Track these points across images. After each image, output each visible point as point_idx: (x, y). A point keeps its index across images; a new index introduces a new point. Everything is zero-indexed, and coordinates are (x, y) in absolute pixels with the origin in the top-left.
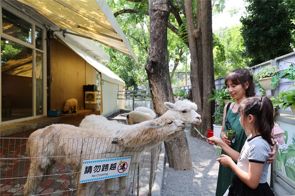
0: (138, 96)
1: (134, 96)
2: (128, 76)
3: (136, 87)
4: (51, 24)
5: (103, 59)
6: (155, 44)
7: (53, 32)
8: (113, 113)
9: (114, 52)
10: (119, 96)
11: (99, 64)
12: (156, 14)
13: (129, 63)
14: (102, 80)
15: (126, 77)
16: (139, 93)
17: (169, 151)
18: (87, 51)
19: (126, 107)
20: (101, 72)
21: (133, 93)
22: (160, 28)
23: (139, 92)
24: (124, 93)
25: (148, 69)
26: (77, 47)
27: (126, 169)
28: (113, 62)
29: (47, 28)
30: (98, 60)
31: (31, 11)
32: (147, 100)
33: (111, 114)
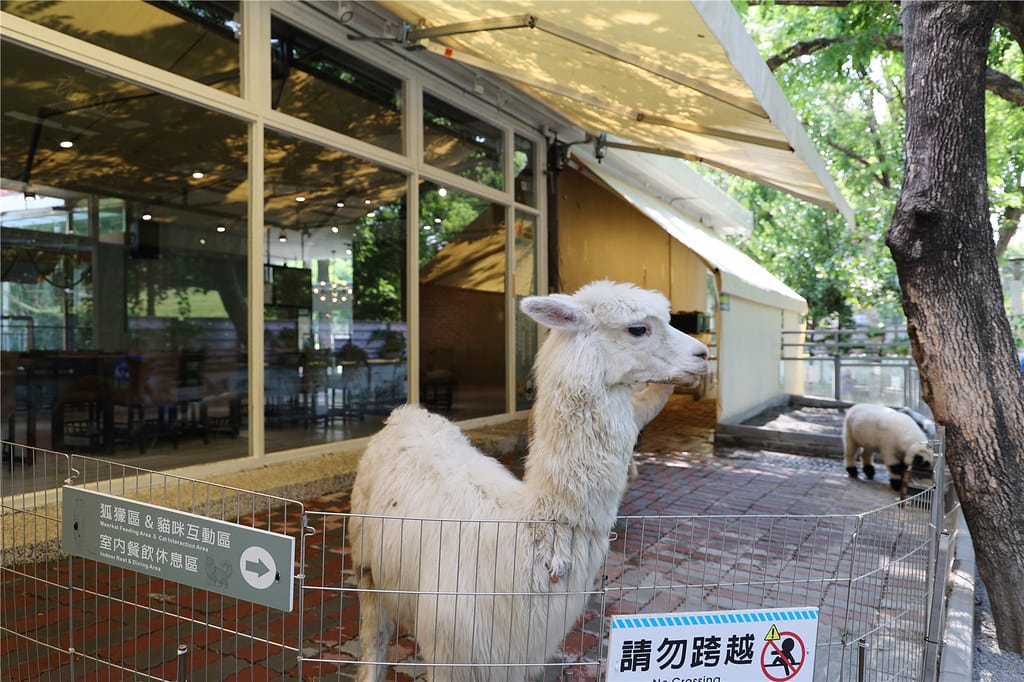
0: (855, 347)
1: (840, 348)
2: (818, 280)
3: (848, 317)
4: (560, 123)
5: (730, 225)
6: (929, 142)
7: (565, 146)
8: (764, 408)
9: (765, 200)
10: (785, 348)
11: (715, 240)
12: (936, 19)
13: (820, 233)
14: (722, 295)
15: (808, 283)
16: (856, 339)
17: (998, 578)
18: (672, 202)
19: (810, 387)
20: (720, 267)
21: (836, 337)
22: (953, 75)
23: (856, 333)
24: (802, 339)
25: (898, 243)
26: (640, 189)
27: (800, 664)
28: (764, 234)
29: (548, 139)
30: (712, 228)
31: (502, 88)
32: (891, 362)
33: (757, 412)
